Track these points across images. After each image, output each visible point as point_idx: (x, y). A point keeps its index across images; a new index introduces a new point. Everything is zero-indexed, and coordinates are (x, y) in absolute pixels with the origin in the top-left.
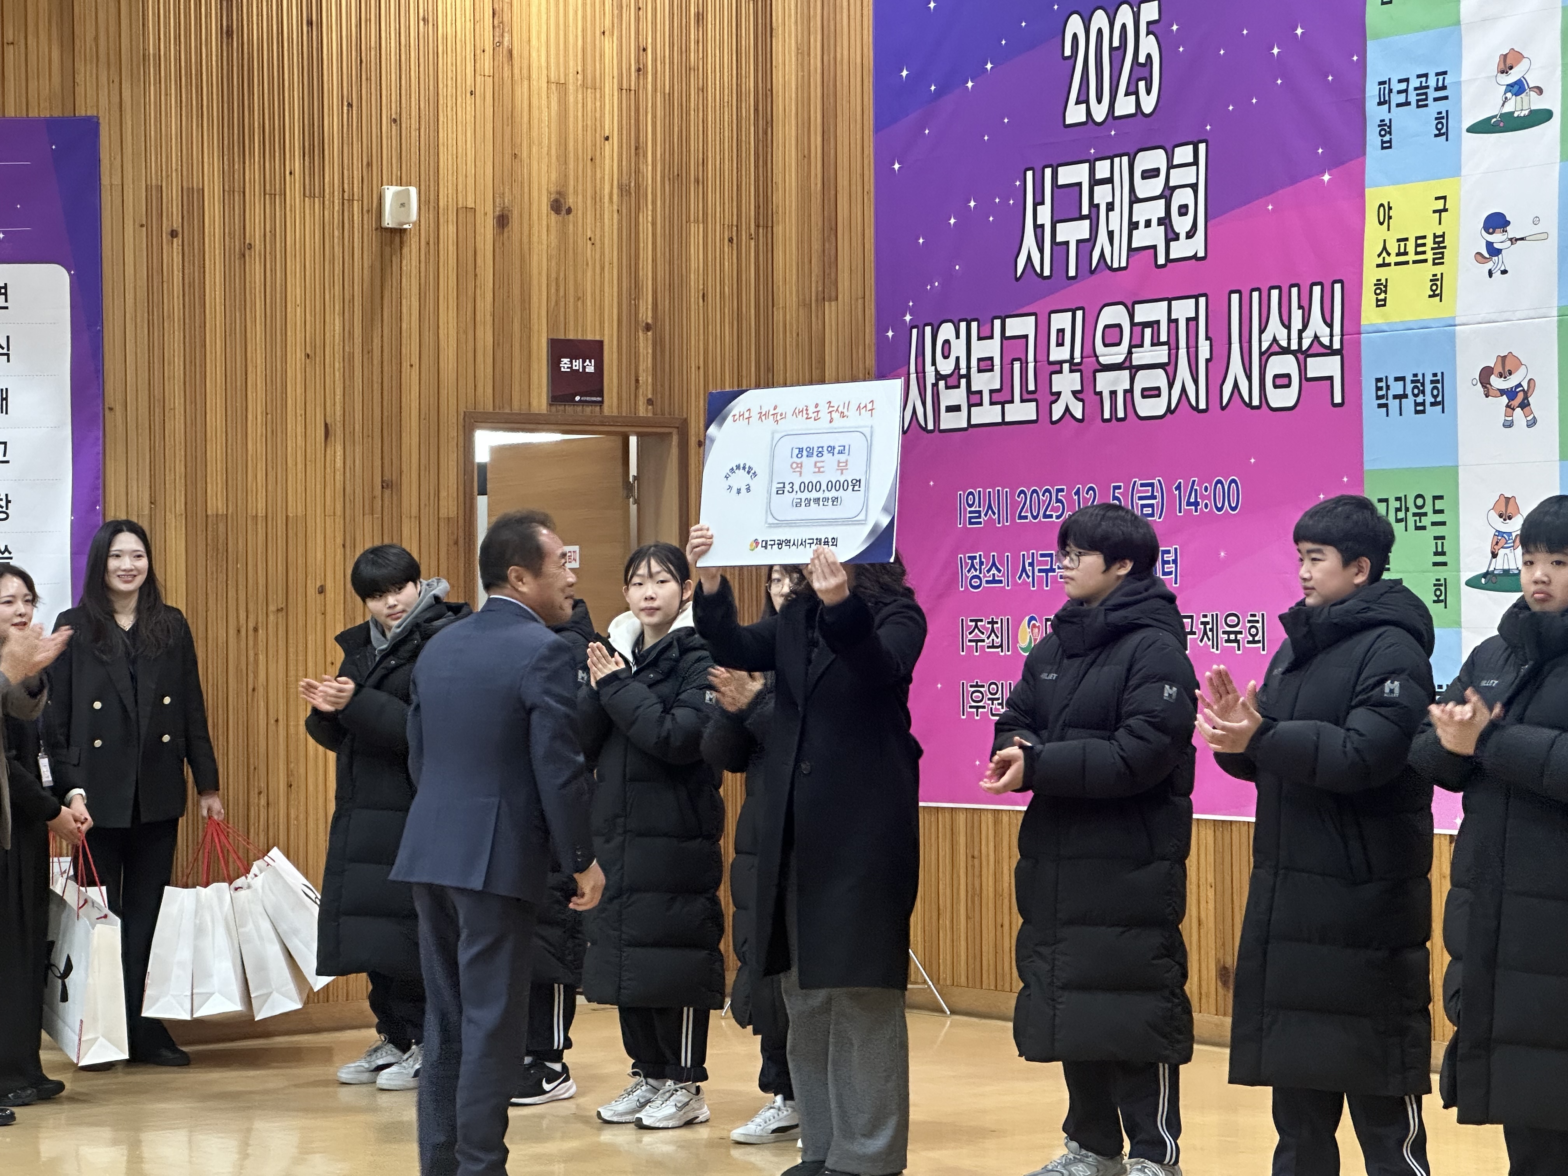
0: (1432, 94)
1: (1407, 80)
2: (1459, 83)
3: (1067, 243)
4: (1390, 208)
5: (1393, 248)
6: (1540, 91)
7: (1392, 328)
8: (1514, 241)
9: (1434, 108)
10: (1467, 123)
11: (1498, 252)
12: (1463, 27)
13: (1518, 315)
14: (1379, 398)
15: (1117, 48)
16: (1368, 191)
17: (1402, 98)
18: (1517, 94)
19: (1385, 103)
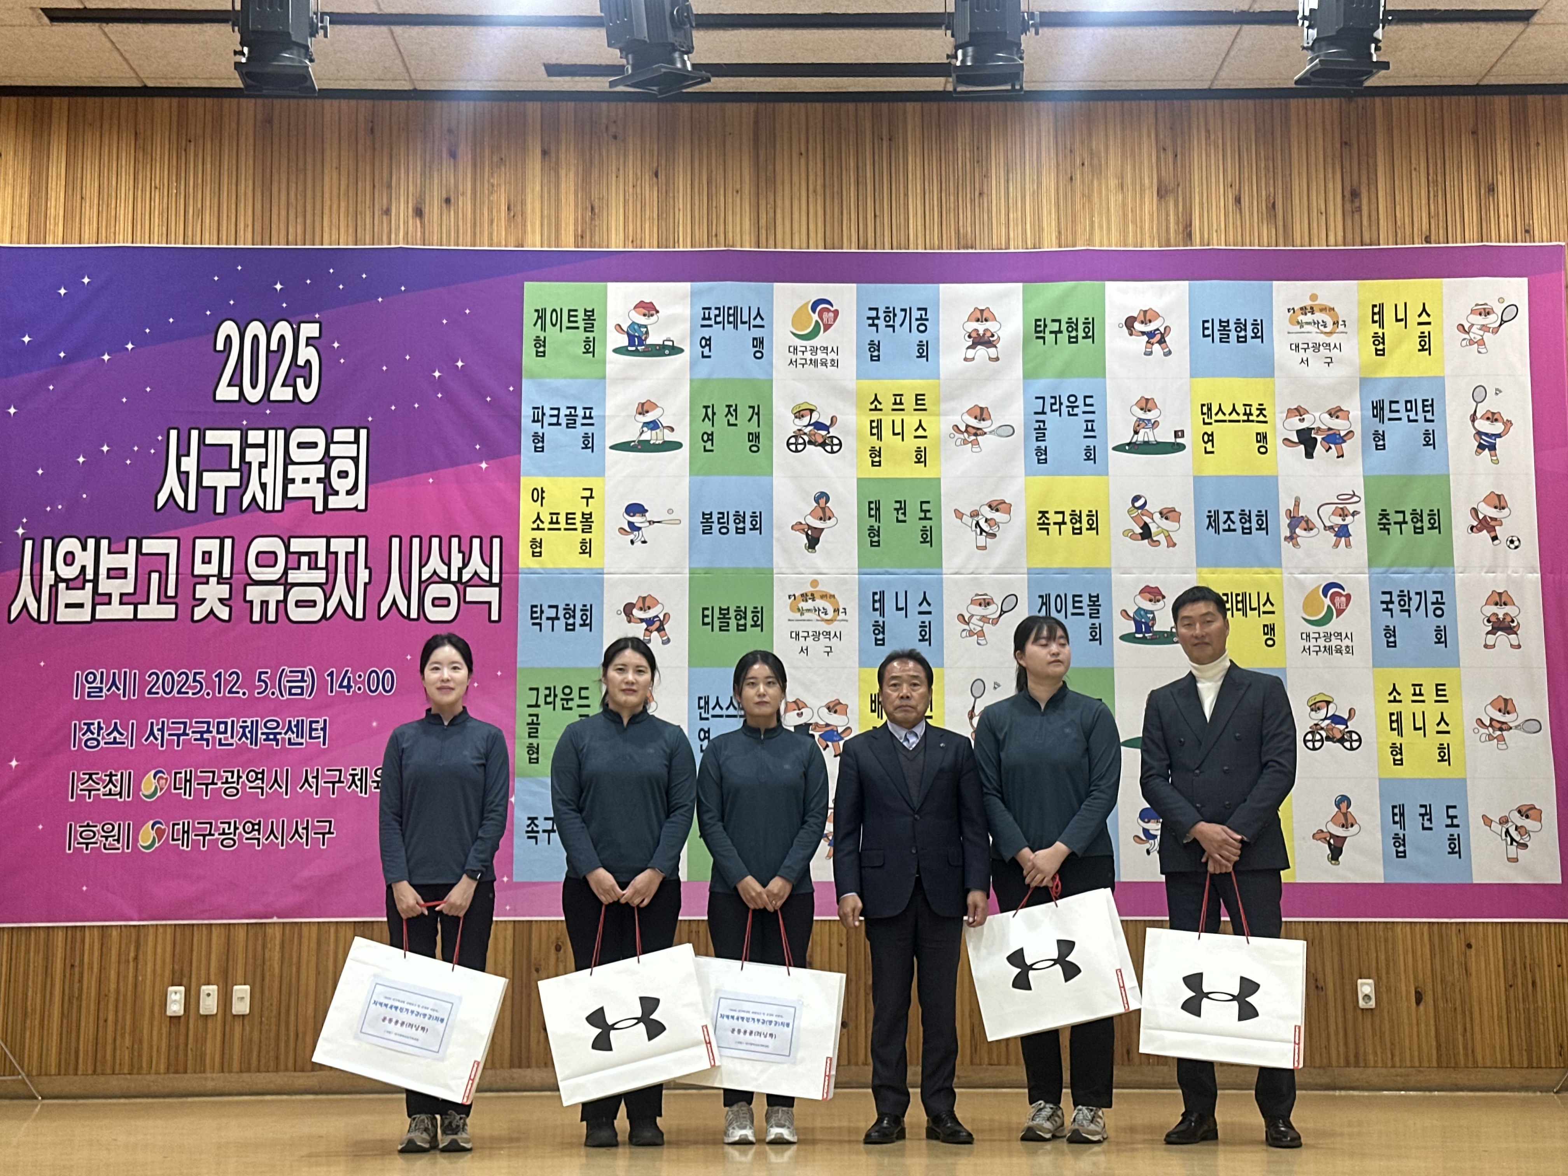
0: (580, 421)
1: (558, 409)
2: (604, 417)
3: (215, 488)
4: (543, 492)
5: (546, 518)
6: (672, 429)
7: (547, 571)
8: (651, 522)
9: (580, 430)
10: (610, 442)
11: (639, 529)
12: (607, 380)
13: (657, 571)
14: (532, 618)
15: (274, 351)
16: (523, 479)
17: (554, 420)
18: (652, 429)
19: (538, 421)
